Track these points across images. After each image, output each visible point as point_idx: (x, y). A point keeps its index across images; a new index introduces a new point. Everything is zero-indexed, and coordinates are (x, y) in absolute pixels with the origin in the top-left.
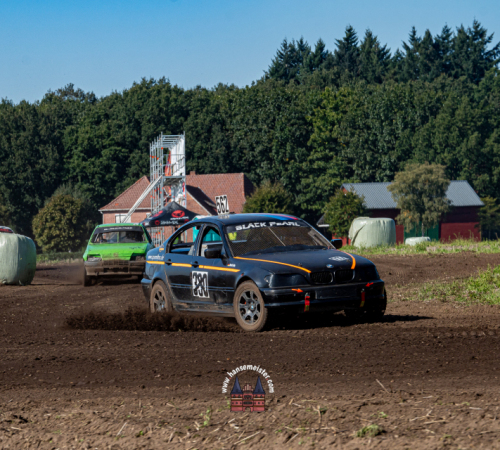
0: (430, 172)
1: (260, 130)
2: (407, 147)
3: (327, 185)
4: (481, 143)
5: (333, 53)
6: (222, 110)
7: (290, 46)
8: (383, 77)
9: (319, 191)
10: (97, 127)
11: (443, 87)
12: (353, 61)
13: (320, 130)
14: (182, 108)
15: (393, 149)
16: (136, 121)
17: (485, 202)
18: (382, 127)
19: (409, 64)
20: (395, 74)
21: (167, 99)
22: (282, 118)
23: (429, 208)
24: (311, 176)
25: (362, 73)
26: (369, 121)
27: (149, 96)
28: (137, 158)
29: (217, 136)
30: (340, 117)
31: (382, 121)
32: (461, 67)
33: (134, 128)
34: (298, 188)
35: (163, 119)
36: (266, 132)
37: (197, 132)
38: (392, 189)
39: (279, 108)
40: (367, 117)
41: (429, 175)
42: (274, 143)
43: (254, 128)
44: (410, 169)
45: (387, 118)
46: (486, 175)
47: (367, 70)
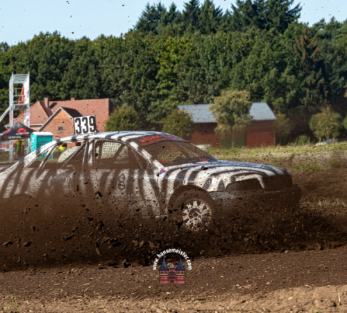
0: (239, 96)
1: (123, 68)
2: (226, 79)
3: (169, 106)
4: (278, 75)
5: (182, 13)
6: (96, 54)
7: (152, 7)
8: (216, 29)
9: (164, 111)
10: (6, 67)
11: (253, 36)
12: (195, 18)
13: (165, 68)
14: (68, 53)
15: (217, 80)
16: (35, 62)
17: (278, 117)
18: (209, 65)
19: (235, 20)
20: (225, 27)
21: (57, 46)
22: (138, 59)
23: (237, 122)
24: (158, 100)
25: (202, 26)
26: (200, 60)
27: (44, 44)
28: (35, 89)
29: (92, 72)
30: (179, 58)
31: (209, 61)
32: (272, 22)
33: (33, 67)
34: (149, 109)
35: (54, 61)
36: (127, 69)
37: (78, 70)
38: (212, 109)
39: (137, 52)
40: (199, 58)
41: (237, 99)
42: (132, 77)
43: (119, 66)
44: (225, 95)
45: (212, 58)
46: (281, 98)
47: (205, 24)
